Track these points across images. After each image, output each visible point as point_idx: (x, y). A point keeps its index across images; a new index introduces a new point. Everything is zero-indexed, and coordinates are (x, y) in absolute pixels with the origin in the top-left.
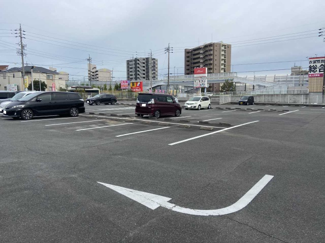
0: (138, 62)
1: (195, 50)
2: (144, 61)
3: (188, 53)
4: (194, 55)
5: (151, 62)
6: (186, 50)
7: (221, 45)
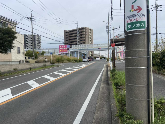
0: (26, 37)
1: (71, 31)
2: (31, 37)
3: (67, 33)
4: (71, 34)
5: (36, 38)
6: (65, 31)
7: (89, 29)
